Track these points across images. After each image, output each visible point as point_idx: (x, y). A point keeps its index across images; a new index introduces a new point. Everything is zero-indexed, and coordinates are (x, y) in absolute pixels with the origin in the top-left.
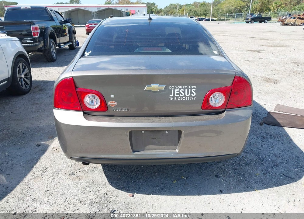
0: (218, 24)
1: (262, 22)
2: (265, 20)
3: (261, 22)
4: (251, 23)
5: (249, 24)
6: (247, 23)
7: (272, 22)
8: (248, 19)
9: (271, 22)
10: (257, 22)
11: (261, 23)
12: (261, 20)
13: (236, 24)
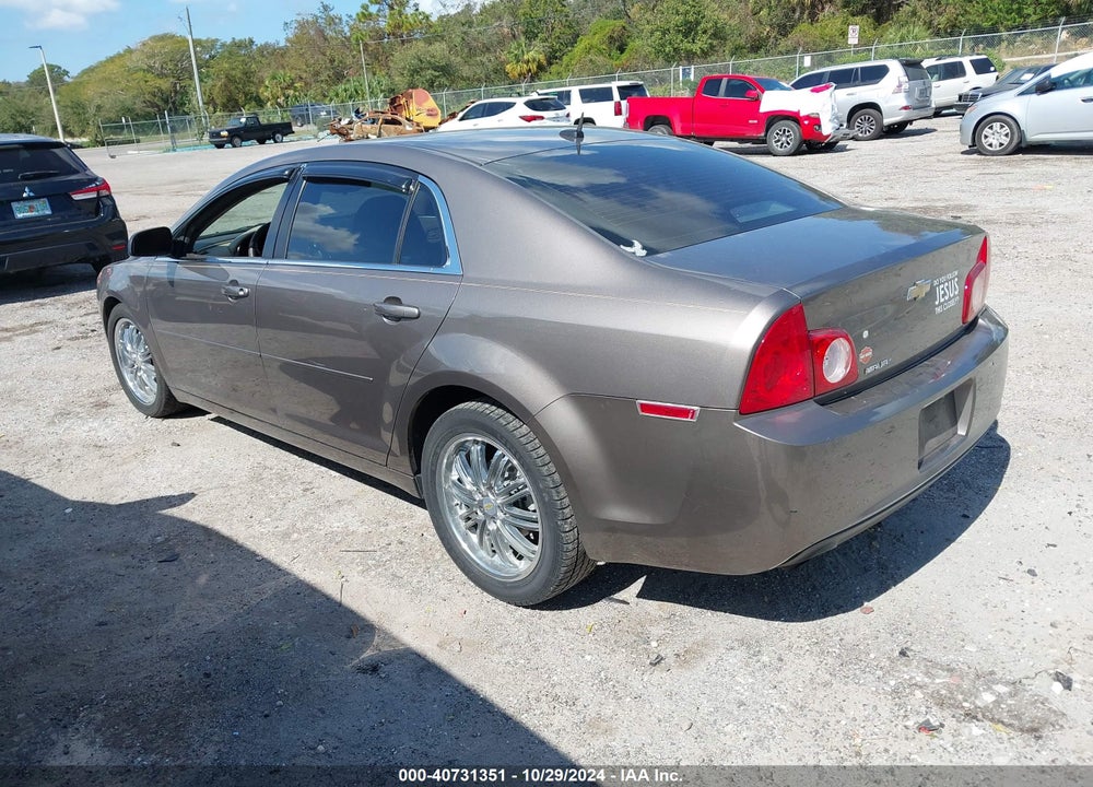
0: (113, 157)
1: (268, 142)
2: (274, 134)
3: (262, 142)
4: (234, 146)
5: (228, 151)
6: (220, 146)
7: (295, 138)
8: (218, 135)
9: (292, 138)
10: (250, 142)
11: (264, 143)
12: (260, 134)
13: (179, 152)
